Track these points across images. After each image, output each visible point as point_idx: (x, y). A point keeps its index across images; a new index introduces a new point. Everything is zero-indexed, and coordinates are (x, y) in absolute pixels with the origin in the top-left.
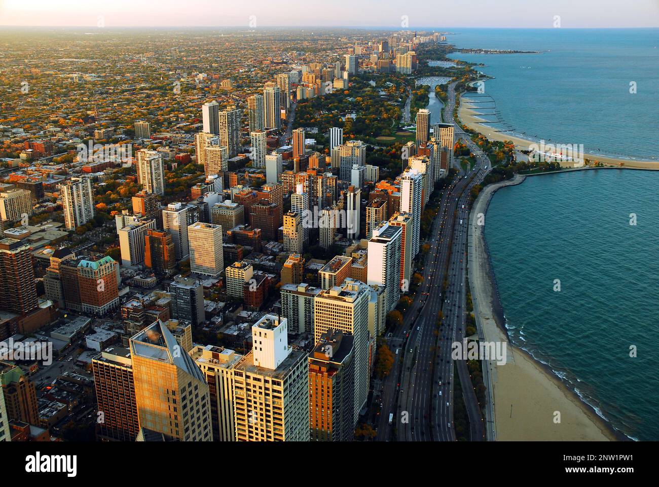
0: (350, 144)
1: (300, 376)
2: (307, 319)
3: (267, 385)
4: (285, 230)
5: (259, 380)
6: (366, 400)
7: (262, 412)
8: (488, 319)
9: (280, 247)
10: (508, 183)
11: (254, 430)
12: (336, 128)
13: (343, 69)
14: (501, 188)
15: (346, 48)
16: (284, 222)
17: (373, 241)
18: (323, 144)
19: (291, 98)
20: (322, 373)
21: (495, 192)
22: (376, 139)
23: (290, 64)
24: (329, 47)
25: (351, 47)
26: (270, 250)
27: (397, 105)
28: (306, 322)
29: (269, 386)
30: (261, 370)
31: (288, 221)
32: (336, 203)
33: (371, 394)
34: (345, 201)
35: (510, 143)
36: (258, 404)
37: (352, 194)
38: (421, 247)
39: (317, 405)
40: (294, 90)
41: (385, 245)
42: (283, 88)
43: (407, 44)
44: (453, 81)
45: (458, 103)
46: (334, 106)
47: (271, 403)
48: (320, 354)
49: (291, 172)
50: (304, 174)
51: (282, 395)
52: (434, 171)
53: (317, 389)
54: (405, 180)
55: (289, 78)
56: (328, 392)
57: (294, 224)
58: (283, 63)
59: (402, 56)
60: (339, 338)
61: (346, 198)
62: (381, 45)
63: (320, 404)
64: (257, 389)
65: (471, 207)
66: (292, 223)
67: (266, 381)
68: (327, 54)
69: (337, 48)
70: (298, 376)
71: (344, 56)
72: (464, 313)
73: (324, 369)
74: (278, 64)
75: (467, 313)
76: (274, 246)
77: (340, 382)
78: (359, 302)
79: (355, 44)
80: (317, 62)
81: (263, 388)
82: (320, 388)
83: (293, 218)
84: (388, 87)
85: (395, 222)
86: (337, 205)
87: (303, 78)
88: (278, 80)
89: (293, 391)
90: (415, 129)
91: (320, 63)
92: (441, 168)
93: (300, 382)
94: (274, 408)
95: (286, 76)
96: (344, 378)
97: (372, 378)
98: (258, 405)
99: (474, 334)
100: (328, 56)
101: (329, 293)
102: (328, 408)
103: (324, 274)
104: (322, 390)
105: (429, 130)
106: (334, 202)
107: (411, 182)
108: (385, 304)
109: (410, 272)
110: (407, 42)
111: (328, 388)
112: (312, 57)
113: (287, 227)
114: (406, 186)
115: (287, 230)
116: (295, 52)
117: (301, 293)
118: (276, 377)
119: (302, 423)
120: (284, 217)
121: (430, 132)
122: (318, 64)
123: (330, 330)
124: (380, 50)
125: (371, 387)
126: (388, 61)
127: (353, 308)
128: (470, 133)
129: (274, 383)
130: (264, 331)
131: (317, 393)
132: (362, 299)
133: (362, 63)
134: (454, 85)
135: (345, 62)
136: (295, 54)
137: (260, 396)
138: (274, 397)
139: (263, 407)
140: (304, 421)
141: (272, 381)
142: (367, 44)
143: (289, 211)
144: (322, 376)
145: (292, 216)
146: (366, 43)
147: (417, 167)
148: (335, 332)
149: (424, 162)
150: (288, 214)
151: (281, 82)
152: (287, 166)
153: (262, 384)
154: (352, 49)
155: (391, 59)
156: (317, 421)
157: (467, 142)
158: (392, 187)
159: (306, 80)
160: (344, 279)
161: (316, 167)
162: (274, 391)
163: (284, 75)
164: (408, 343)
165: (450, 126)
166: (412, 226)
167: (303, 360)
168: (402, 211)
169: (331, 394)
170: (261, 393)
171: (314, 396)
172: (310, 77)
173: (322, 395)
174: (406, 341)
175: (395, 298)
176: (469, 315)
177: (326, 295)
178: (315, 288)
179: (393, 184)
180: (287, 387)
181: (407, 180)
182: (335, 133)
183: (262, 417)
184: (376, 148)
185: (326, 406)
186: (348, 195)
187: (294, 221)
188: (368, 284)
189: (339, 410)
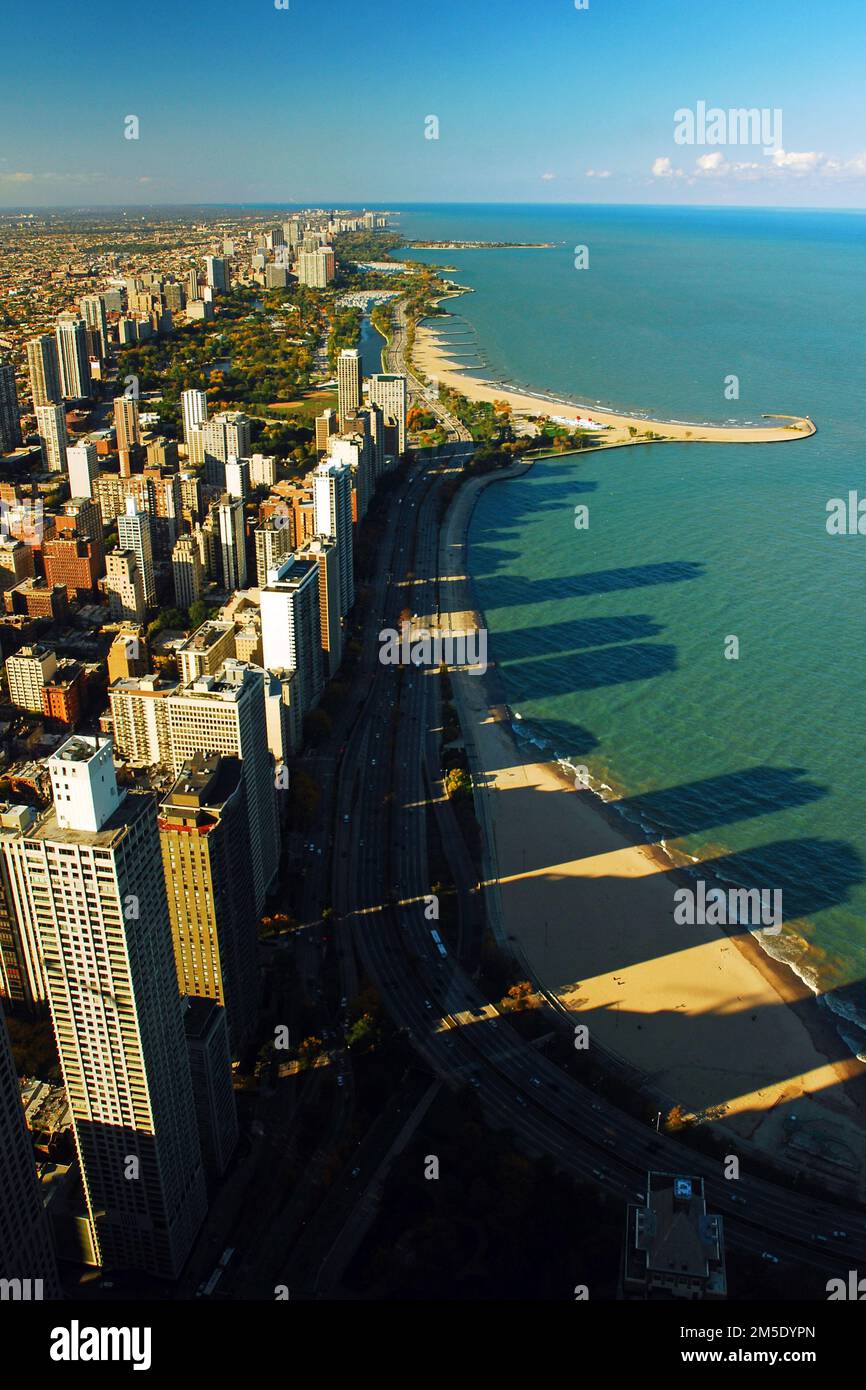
0: (220, 419)
1: (145, 838)
2: (162, 738)
3: (86, 861)
4: (112, 582)
5: (71, 853)
6: (277, 869)
7: (82, 909)
8: (479, 710)
9: (105, 613)
10: (503, 474)
11: (70, 941)
12: (195, 391)
13: (202, 282)
14: (491, 482)
15: (208, 243)
16: (108, 567)
17: (266, 589)
18: (171, 428)
19: (110, 339)
20: (189, 830)
21: (482, 490)
22: (270, 406)
23: (105, 275)
24: (175, 242)
25: (217, 242)
26: (85, 620)
27: (303, 345)
28: (160, 743)
29: (89, 860)
30: (72, 835)
31: (114, 564)
32: (201, 526)
33: (284, 857)
34: (216, 523)
35: (504, 405)
36: (74, 894)
37: (228, 509)
38: (357, 595)
39: (186, 887)
40: (114, 325)
41: (291, 595)
42: (92, 321)
43: (318, 234)
44: (402, 298)
45: (412, 339)
46: (190, 351)
47: (95, 891)
48: (183, 797)
49: (115, 476)
50: (139, 477)
51: (113, 875)
52: (374, 461)
53: (182, 859)
54: (320, 478)
55: (102, 302)
56: (203, 861)
57: (127, 570)
58: (90, 274)
59: (309, 255)
60: (214, 765)
61: (217, 517)
62: (270, 237)
63: (191, 885)
64: (69, 869)
65: (441, 519)
66: (123, 568)
67: (83, 854)
68: (173, 256)
69: (191, 245)
70: (141, 839)
71: (205, 258)
72: (438, 703)
73: (192, 823)
74: (80, 276)
75: (444, 702)
76: (93, 613)
77: (221, 844)
78: (248, 699)
79: (222, 235)
80: (155, 272)
81: (79, 866)
82: (188, 856)
83: (123, 559)
84: (286, 313)
85: (307, 555)
86: (202, 530)
87: (129, 303)
88: (83, 308)
89: (134, 865)
90: (336, 386)
91: (159, 272)
92: (386, 454)
93: (147, 849)
94: (102, 898)
95: (97, 299)
96: (230, 834)
97: (285, 831)
98: (73, 897)
99: (456, 738)
100: (174, 259)
101: (192, 688)
102: (206, 889)
103: (187, 656)
104: (193, 860)
105: (360, 387)
106: (197, 524)
107: (331, 481)
108: (300, 699)
109: (340, 638)
110: (319, 230)
111: (203, 854)
112: (145, 262)
113: (114, 577)
114: (322, 488)
115: (115, 582)
116: (112, 253)
117: (146, 693)
118: (101, 844)
119: (156, 920)
120: (107, 558)
121: (364, 390)
122: (155, 275)
123: (198, 754)
124: (270, 246)
125: (284, 844)
127: (237, 712)
129: (97, 855)
130: (70, 765)
131: (183, 866)
132: (252, 694)
133: (237, 270)
134: (404, 305)
135: (206, 269)
136: (113, 258)
137: (75, 880)
138: (99, 879)
139: (83, 899)
140: (159, 916)
141: (94, 851)
142: (246, 235)
143: (116, 547)
144: (190, 835)
145: (121, 556)
146: (242, 234)
147: (343, 453)
148: (208, 756)
149: (355, 444)
150: (114, 552)
151: (88, 309)
152: (104, 466)
153: (76, 859)
154: (218, 246)
156: (188, 914)
157: (432, 403)
158: (299, 491)
159: (136, 305)
160: (223, 660)
161: (162, 460)
162: (98, 869)
163: (92, 299)
164: (343, 763)
165: (396, 378)
166: (337, 559)
167: (147, 809)
168: (319, 532)
169: (208, 864)
170: (75, 875)
171: (179, 872)
172: (143, 298)
173: (194, 867)
174: (341, 761)
175: (316, 688)
176: (446, 707)
177: (187, 692)
178: (170, 682)
179: (300, 487)
180: (122, 859)
181: (324, 478)
182: (192, 402)
183: (83, 918)
184: (270, 422)
185: (201, 887)
186: (221, 511)
187: (125, 565)
188: (266, 668)
189: (226, 891)
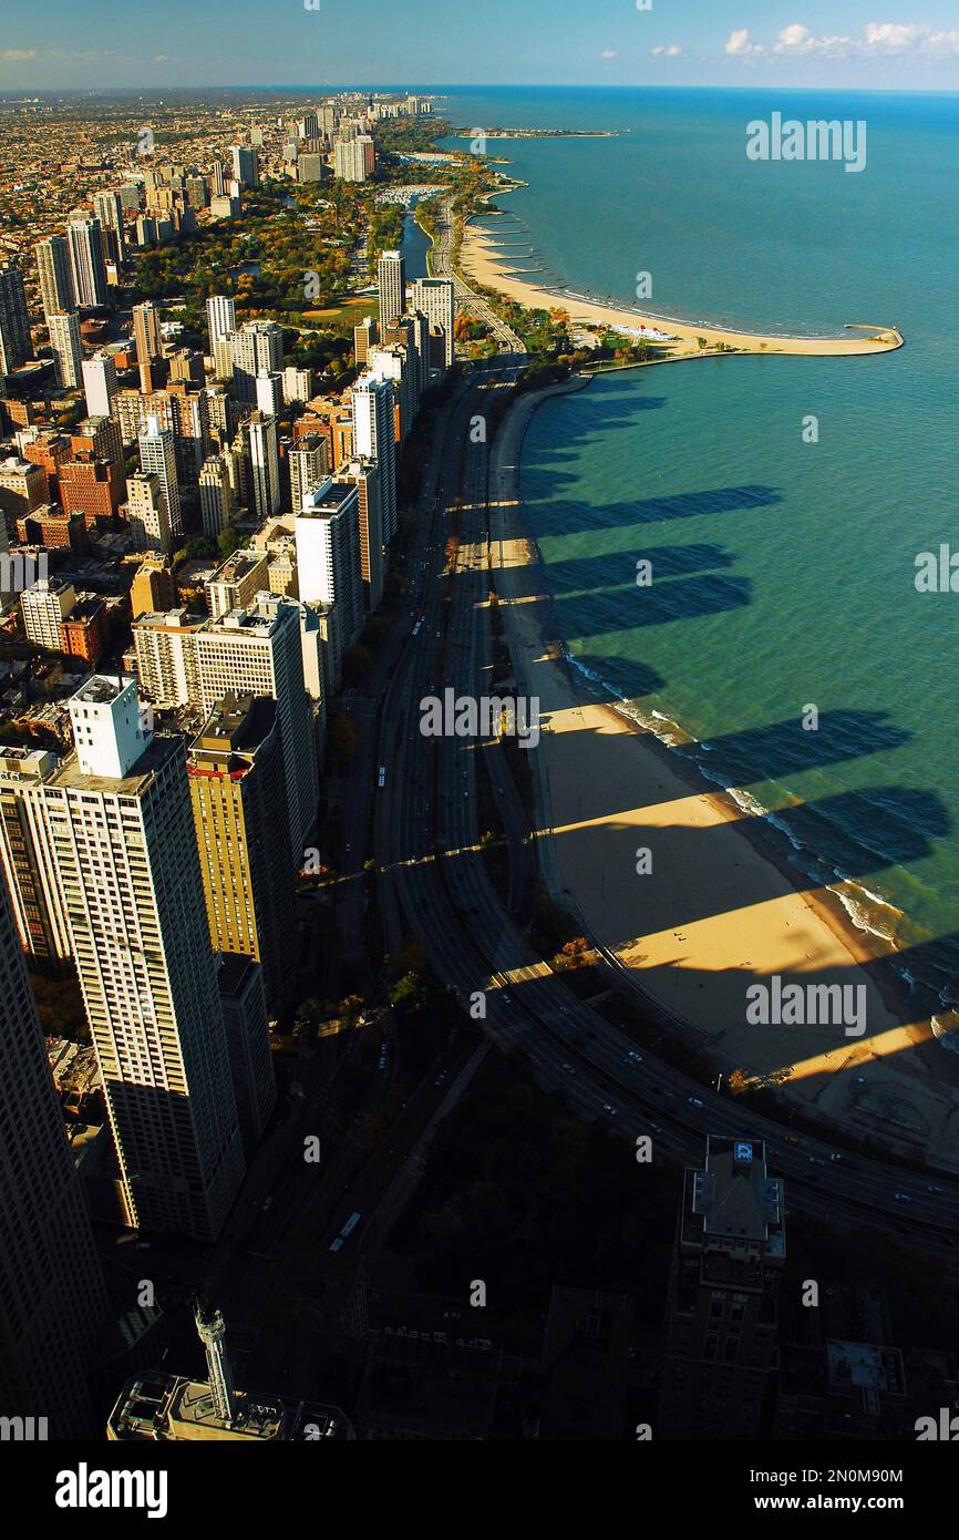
0: (249, 329)
1: (174, 785)
2: (190, 677)
3: (110, 809)
4: (133, 508)
5: (94, 801)
6: (314, 817)
7: (107, 860)
8: (534, 647)
9: (126, 542)
10: (559, 389)
11: (96, 894)
12: (221, 298)
13: (227, 176)
14: (546, 398)
15: (233, 131)
16: (130, 492)
17: (302, 515)
18: (195, 339)
19: (127, 240)
20: (220, 775)
21: (536, 406)
22: (304, 314)
23: (120, 168)
24: (197, 130)
25: (243, 130)
26: (105, 550)
27: (340, 246)
28: (188, 683)
29: (114, 809)
30: (96, 782)
31: (136, 489)
32: (230, 447)
33: (323, 804)
34: (247, 443)
35: (561, 313)
36: (98, 845)
37: (259, 428)
38: (400, 523)
39: (217, 836)
40: (131, 224)
41: (328, 522)
42: (107, 220)
43: (356, 121)
44: (450, 193)
45: (460, 240)
46: (215, 253)
47: (121, 841)
48: (214, 741)
49: (135, 393)
50: (162, 394)
51: (140, 824)
52: (418, 374)
53: (214, 807)
54: (360, 394)
55: (118, 199)
56: (236, 810)
57: (149, 495)
58: (104, 167)
59: (346, 145)
60: (246, 706)
61: (247, 437)
62: (303, 125)
63: (223, 835)
64: (93, 818)
66: (146, 492)
67: (108, 802)
68: (195, 146)
69: (215, 134)
70: (169, 786)
71: (230, 148)
72: (488, 639)
73: (223, 768)
74: (92, 169)
75: (494, 638)
76: (114, 542)
77: (256, 790)
78: (282, 635)
79: (250, 122)
80: (175, 164)
81: (104, 815)
82: (219, 803)
83: (145, 484)
84: (321, 210)
85: (345, 477)
86: (231, 451)
87: (148, 199)
88: (97, 205)
89: (162, 814)
90: (376, 292)
91: (180, 164)
92: (432, 366)
93: (175, 796)
94: (128, 848)
95: (111, 194)
96: (265, 780)
98: (98, 848)
99: (507, 676)
100: (196, 149)
101: (222, 623)
102: (240, 839)
103: (216, 588)
104: (225, 808)
105: (403, 293)
106: (226, 445)
107: (371, 397)
108: (338, 635)
109: (381, 569)
110: (356, 117)
111: (235, 802)
112: (164, 153)
113: (136, 502)
114: (362, 406)
115: (138, 508)
116: (128, 143)
117: (173, 629)
118: (127, 792)
119: (186, 872)
120: (129, 482)
121: (407, 296)
122: (176, 167)
123: (230, 694)
124: (302, 134)
125: (323, 791)
126: (317, 156)
127: (271, 648)
128: (488, 295)
129: (123, 803)
130: (91, 706)
131: (214, 815)
132: (287, 629)
133: (267, 162)
134: (451, 202)
135: (232, 161)
136: (129, 148)
137: (100, 830)
138: (125, 828)
139: (108, 849)
141: (119, 799)
142: (276, 122)
143: (137, 470)
144: (221, 781)
145: (143, 480)
146: (272, 121)
147: (384, 366)
148: (240, 696)
149: (398, 356)
150: (135, 476)
151: (102, 207)
152: (122, 381)
153: (100, 807)
154: (245, 135)
155: (323, 151)
156: (220, 865)
157: (482, 311)
158: (337, 408)
159: (155, 202)
160: (255, 593)
161: (186, 375)
162: (124, 818)
163: (107, 194)
164: (386, 704)
165: (442, 283)
166: (379, 482)
167: (175, 755)
168: (359, 453)
169: (241, 812)
170: (100, 824)
171: (210, 820)
172: (163, 195)
173: (225, 815)
174: (383, 702)
175: (356, 623)
176: (496, 642)
177: (217, 627)
178: (198, 616)
179: (337, 403)
180: (150, 807)
181: (364, 393)
182: (219, 310)
183: (108, 870)
184: (304, 332)
185: (234, 837)
186: (252, 429)
187: (148, 489)
188: (302, 601)
